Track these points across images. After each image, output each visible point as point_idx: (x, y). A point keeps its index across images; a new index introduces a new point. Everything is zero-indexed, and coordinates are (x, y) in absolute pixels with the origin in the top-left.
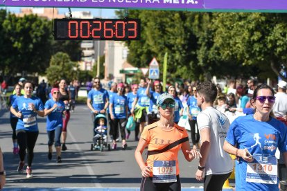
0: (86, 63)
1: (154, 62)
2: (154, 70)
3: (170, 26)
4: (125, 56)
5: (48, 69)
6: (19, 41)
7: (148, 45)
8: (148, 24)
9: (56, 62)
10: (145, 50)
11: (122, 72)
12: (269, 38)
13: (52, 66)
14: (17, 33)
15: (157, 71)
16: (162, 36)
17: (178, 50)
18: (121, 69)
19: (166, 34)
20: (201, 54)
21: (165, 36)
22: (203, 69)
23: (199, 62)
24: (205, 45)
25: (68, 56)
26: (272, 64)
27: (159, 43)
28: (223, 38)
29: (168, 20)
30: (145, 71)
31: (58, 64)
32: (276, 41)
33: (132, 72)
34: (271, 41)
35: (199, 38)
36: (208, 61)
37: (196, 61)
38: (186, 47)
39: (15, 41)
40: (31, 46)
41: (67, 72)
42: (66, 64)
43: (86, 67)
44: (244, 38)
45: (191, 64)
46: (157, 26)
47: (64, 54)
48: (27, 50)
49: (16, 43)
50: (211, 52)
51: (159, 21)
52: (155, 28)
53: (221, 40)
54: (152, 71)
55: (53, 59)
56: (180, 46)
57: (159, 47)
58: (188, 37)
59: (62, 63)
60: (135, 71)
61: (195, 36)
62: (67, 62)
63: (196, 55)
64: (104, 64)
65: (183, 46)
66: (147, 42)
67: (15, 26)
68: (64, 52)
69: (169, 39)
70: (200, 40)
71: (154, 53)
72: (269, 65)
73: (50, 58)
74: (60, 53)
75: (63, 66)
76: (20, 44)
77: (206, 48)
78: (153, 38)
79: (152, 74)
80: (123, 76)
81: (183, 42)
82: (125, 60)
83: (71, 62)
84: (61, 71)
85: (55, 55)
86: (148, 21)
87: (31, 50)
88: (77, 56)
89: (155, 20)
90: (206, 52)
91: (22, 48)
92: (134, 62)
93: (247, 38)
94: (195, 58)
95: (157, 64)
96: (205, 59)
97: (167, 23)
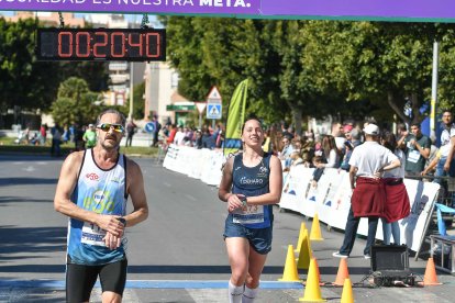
0: (117, 94)
1: (215, 93)
2: (215, 105)
3: (239, 39)
4: (176, 84)
5: (54, 103)
6: (9, 60)
7: (206, 67)
8: (205, 34)
9: (67, 93)
10: (202, 75)
11: (170, 108)
12: (384, 57)
13: (60, 99)
14: (7, 47)
15: (218, 107)
16: (226, 54)
17: (251, 74)
18: (169, 103)
19: (232, 50)
20: (285, 80)
21: (231, 54)
22: (290, 104)
23: (282, 93)
24: (292, 68)
25: (85, 83)
26: (390, 98)
27: (223, 65)
28: (314, 56)
29: (236, 29)
30: (201, 107)
31: (70, 95)
32: (396, 62)
33: (185, 109)
34: (387, 62)
35: (283, 56)
36: (297, 92)
37: (278, 91)
38: (263, 71)
39: (4, 60)
40: (29, 67)
41: (84, 108)
42: (81, 95)
43: (116, 99)
44: (347, 58)
45: (270, 96)
46: (219, 38)
47: (80, 80)
48: (23, 74)
49: (6, 62)
50: (301, 78)
51: (221, 30)
52: (216, 42)
53: (311, 61)
54: (211, 107)
55: (62, 87)
56: (253, 69)
57: (222, 71)
58: (266, 54)
59: (76, 94)
60: (190, 107)
61: (276, 53)
62: (84, 92)
63: (278, 83)
64: (144, 96)
65: (258, 69)
66: (204, 62)
67: (5, 36)
68: (79, 77)
69: (237, 57)
70: (285, 59)
71: (214, 79)
72: (386, 98)
73: (59, 86)
74: (73, 79)
75: (78, 98)
76: (11, 64)
77: (293, 72)
78: (213, 56)
79: (212, 111)
80: (171, 114)
81: (257, 63)
82: (176, 89)
83: (90, 93)
84: (74, 107)
85: (66, 82)
86: (207, 30)
87: (29, 74)
88: (101, 83)
89: (216, 28)
90: (292, 78)
91: (14, 70)
92: (189, 93)
93: (351, 58)
94: (276, 87)
95: (219, 96)
96: (292, 89)
97: (234, 33)
